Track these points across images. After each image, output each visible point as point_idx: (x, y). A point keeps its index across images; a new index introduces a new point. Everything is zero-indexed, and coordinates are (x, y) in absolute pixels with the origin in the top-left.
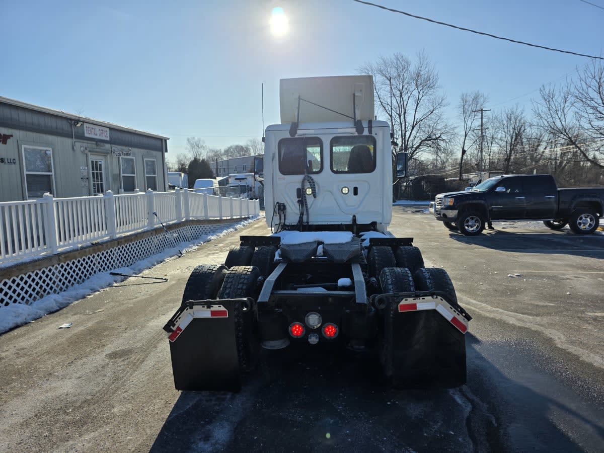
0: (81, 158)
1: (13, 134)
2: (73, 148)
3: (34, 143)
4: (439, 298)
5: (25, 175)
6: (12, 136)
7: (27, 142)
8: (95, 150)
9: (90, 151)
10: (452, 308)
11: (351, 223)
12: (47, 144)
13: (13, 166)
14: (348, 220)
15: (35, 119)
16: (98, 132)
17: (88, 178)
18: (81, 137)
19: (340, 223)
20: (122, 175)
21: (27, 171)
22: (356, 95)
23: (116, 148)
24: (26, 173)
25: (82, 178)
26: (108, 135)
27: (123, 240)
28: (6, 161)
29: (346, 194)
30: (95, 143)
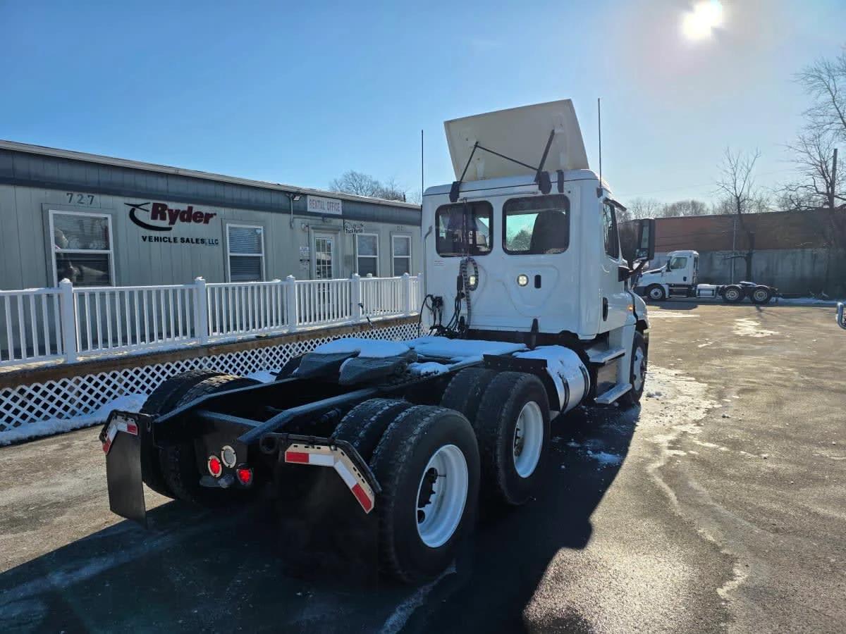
0: (302, 237)
1: (217, 213)
2: (291, 226)
3: (242, 221)
4: (340, 450)
5: (229, 258)
6: (215, 214)
7: (233, 220)
8: (322, 227)
9: (313, 228)
10: (355, 470)
11: (529, 330)
12: (257, 222)
13: (215, 247)
14: (526, 327)
15: (245, 195)
16: (326, 207)
17: (309, 260)
18: (302, 212)
19: (514, 330)
20: (358, 256)
21: (231, 252)
22: (556, 131)
23: (350, 223)
24: (229, 254)
25: (301, 260)
26: (340, 209)
27: (305, 335)
28: (207, 241)
29: (524, 285)
30: (321, 218)
